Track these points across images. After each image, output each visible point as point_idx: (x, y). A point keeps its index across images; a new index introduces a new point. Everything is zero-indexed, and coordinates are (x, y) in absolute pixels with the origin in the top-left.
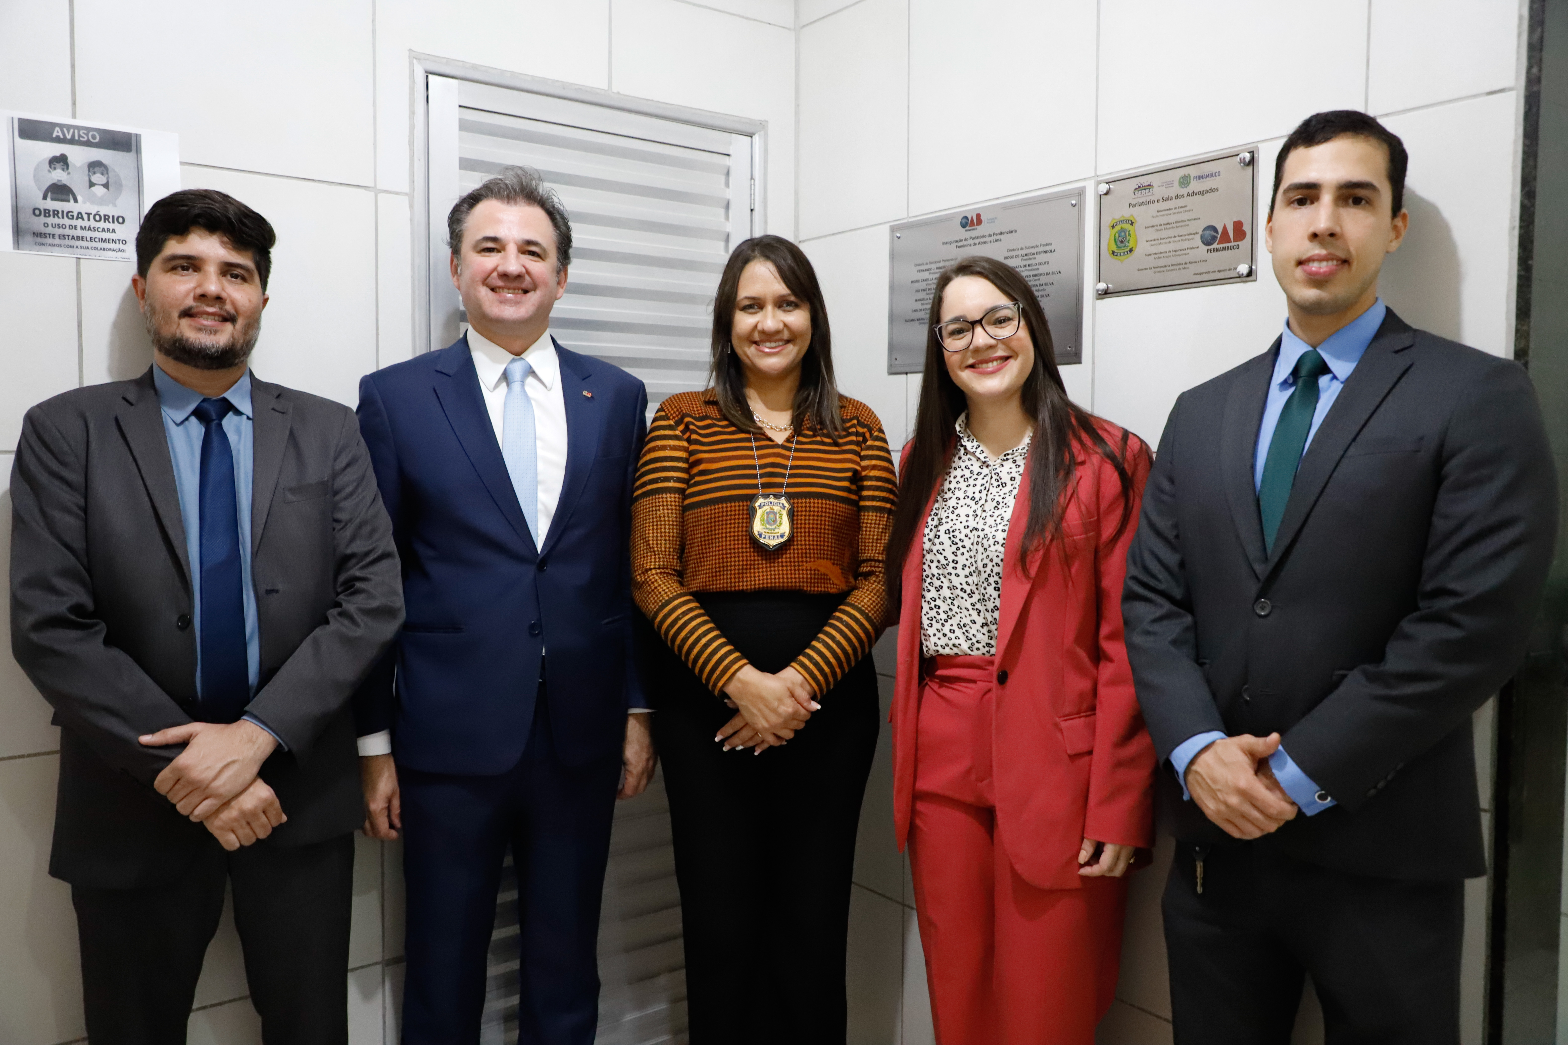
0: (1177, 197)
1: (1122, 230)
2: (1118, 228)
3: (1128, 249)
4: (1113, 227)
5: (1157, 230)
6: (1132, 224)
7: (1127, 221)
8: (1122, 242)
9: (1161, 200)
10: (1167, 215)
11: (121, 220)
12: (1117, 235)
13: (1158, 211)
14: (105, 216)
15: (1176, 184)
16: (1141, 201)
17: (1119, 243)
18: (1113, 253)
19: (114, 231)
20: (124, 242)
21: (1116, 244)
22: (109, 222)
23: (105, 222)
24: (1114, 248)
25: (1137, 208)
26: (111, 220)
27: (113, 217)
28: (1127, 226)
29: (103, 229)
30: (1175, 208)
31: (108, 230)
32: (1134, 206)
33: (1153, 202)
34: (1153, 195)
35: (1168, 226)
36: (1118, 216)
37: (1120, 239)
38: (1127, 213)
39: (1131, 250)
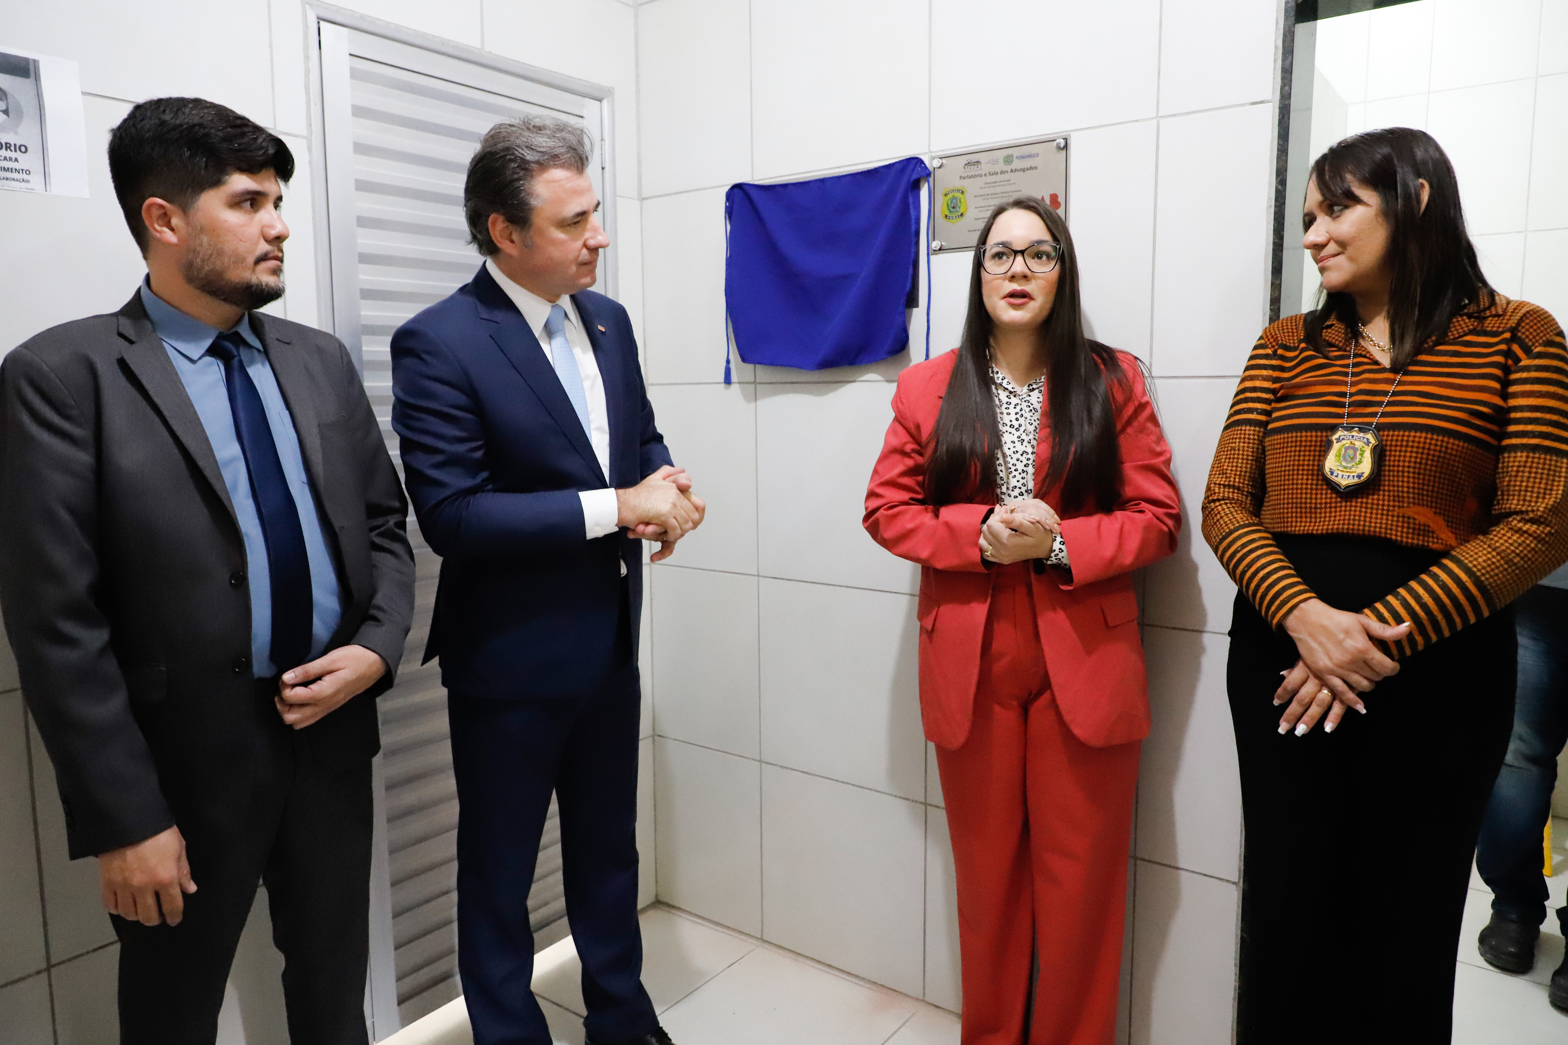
0: (1002, 173)
1: (954, 198)
2: (950, 196)
3: (959, 214)
4: (946, 195)
5: (984, 199)
6: (963, 193)
7: (958, 191)
8: (954, 208)
9: (988, 174)
10: (994, 187)
11: (23, 149)
12: (949, 202)
13: (986, 184)
14: (6, 144)
15: (1001, 161)
16: (970, 174)
17: (951, 208)
18: (946, 216)
19: (16, 160)
20: (28, 172)
21: (949, 209)
22: (11, 151)
23: (6, 150)
24: (947, 213)
25: (967, 180)
26: (12, 148)
27: (15, 145)
28: (958, 195)
29: (5, 157)
30: (1001, 182)
31: (11, 159)
32: (964, 178)
33: (981, 176)
34: (981, 169)
35: (994, 196)
36: (951, 187)
37: (952, 205)
38: (958, 184)
39: (962, 215)
